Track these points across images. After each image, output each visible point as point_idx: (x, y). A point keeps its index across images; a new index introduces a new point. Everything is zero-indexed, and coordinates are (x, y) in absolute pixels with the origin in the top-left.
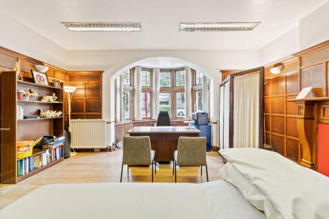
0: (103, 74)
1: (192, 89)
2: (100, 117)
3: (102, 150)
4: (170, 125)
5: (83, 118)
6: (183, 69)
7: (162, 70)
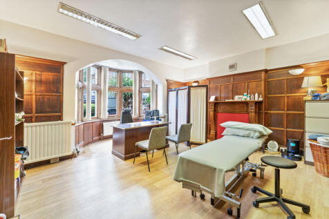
0: (65, 66)
1: (139, 91)
2: (60, 118)
3: (62, 159)
4: (132, 122)
5: (32, 122)
6: (131, 72)
7: (111, 69)
